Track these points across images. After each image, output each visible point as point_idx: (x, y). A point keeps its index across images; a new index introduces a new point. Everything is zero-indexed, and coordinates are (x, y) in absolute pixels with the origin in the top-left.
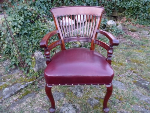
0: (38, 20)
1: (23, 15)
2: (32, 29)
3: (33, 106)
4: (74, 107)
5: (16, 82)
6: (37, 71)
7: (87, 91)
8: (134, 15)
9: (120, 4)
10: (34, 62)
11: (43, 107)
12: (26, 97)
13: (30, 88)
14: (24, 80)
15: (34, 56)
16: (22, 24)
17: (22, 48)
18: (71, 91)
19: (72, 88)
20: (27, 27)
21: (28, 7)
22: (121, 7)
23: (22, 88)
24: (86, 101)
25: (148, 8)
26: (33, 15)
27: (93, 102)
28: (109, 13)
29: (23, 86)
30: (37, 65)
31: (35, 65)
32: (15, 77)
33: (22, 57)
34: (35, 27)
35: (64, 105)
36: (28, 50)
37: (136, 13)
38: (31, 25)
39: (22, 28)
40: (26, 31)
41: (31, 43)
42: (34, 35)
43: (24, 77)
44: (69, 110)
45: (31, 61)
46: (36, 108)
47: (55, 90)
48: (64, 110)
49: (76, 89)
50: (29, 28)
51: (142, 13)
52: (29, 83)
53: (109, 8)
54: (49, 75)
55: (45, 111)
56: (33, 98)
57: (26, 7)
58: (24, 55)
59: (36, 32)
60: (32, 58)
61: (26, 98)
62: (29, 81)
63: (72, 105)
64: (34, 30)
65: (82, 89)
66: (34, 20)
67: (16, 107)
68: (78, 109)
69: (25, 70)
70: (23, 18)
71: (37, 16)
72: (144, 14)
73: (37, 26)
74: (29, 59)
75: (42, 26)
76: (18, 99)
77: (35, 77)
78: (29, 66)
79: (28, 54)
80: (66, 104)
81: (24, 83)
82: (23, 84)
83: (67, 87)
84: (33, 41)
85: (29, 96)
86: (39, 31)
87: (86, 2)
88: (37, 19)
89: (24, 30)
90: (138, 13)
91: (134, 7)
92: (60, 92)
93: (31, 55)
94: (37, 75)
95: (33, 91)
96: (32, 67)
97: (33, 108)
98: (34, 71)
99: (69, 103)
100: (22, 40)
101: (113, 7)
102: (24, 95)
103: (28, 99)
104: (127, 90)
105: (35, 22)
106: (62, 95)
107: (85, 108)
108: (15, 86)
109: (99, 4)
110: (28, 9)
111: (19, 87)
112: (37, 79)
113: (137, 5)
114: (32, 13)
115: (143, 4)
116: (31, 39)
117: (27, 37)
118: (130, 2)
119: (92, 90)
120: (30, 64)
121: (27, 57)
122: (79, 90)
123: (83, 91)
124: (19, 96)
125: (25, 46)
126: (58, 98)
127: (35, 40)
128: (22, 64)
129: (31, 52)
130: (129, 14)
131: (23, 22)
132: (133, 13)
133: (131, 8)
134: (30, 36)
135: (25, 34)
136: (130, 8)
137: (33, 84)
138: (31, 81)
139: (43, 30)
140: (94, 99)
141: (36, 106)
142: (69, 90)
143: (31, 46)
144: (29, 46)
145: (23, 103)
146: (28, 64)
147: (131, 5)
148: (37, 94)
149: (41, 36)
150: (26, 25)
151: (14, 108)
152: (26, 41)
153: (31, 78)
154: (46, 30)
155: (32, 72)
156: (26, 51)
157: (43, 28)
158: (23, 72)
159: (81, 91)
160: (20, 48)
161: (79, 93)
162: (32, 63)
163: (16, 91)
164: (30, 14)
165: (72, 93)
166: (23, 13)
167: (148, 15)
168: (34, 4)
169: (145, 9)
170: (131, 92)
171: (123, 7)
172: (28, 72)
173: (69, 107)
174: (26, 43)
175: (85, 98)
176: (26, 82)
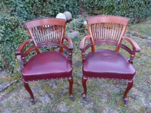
0: (18, 28)
1: (4, 24)
2: (13, 36)
3: (17, 98)
4: (49, 97)
5: (3, 81)
6: (20, 71)
7: (61, 84)
8: (110, 13)
9: (98, 3)
10: (17, 64)
11: (25, 98)
12: (12, 92)
13: (15, 85)
14: (9, 80)
15: (17, 59)
16: (4, 32)
17: (6, 53)
18: (48, 85)
19: (49, 82)
20: (9, 35)
21: (8, 17)
22: (100, 5)
23: (8, 86)
24: (59, 91)
25: (121, 7)
26: (13, 24)
27: (64, 91)
28: (89, 11)
29: (9, 85)
30: (19, 67)
31: (18, 66)
32: (2, 77)
33: (6, 61)
34: (15, 34)
35: (41, 96)
36: (11, 54)
37: (112, 11)
38: (12, 32)
39: (4, 36)
40: (8, 38)
41: (13, 48)
42: (15, 41)
43: (9, 77)
44: (45, 99)
45: (15, 63)
46: (20, 100)
47: (35, 85)
48: (41, 99)
49: (52, 83)
50: (11, 35)
51: (117, 11)
52: (14, 81)
53: (89, 7)
54: (24, 75)
55: (27, 101)
56: (17, 93)
57: (6, 17)
58: (8, 59)
59: (17, 38)
60: (15, 61)
61: (12, 94)
62: (14, 80)
63: (48, 95)
64: (15, 37)
65: (56, 82)
66: (14, 28)
67: (4, 100)
68: (52, 98)
69: (10, 71)
70: (4, 27)
71: (16, 24)
72: (118, 12)
73: (17, 33)
74: (12, 62)
75: (21, 33)
76: (5, 95)
77: (19, 76)
78: (13, 68)
79: (12, 57)
80: (43, 95)
81: (10, 81)
82: (9, 83)
83: (45, 82)
84: (15, 46)
85: (14, 92)
86: (20, 37)
87: (65, 3)
88: (17, 26)
89: (7, 37)
90: (114, 11)
91: (109, 6)
92: (39, 86)
93: (14, 58)
94: (20, 75)
95: (18, 87)
96: (16, 68)
97: (17, 100)
98: (17, 71)
99: (46, 94)
100: (6, 46)
101: (92, 5)
102: (10, 92)
103: (13, 94)
104: (92, 81)
105: (15, 29)
106: (40, 89)
107: (57, 97)
108: (2, 85)
109: (79, 3)
110: (8, 18)
111: (6, 85)
112: (20, 77)
113: (112, 4)
114: (12, 22)
115: (117, 3)
116: (13, 45)
117: (9, 43)
118: (106, 2)
119: (64, 83)
120: (13, 65)
121: (11, 60)
122: (54, 83)
123: (57, 84)
124: (6, 92)
125: (8, 51)
126: (38, 91)
127: (17, 45)
128: (7, 66)
129: (14, 55)
130: (106, 13)
131: (5, 31)
132: (110, 11)
133: (108, 7)
134: (12, 42)
135: (7, 40)
136: (106, 6)
137: (18, 82)
138: (16, 80)
139: (23, 36)
140: (65, 89)
141: (19, 98)
142: (47, 84)
143: (14, 50)
144: (12, 50)
145: (10, 97)
146: (12, 66)
147: (107, 4)
148: (20, 89)
149: (22, 42)
150: (8, 33)
151: (3, 102)
152: (9, 46)
153: (15, 77)
154: (25, 36)
155: (16, 72)
156: (10, 55)
157: (22, 34)
158: (8, 73)
159: (56, 84)
160: (4, 53)
161: (54, 86)
162: (16, 65)
163: (3, 89)
164: (10, 23)
165: (49, 86)
166: (4, 23)
167: (122, 13)
168: (15, 10)
169: (118, 8)
170: (94, 82)
171: (101, 5)
172: (13, 72)
173: (45, 97)
174: (9, 48)
175: (58, 89)
176: (11, 81)
